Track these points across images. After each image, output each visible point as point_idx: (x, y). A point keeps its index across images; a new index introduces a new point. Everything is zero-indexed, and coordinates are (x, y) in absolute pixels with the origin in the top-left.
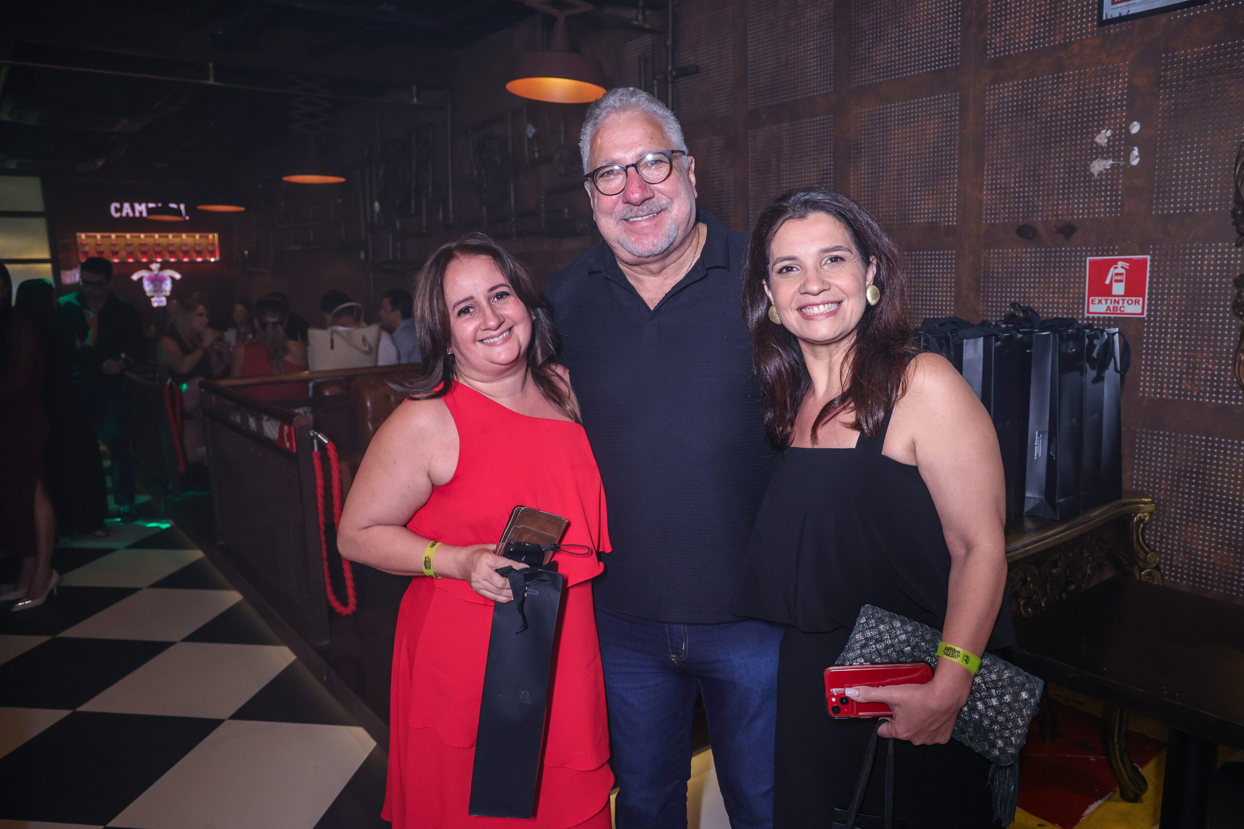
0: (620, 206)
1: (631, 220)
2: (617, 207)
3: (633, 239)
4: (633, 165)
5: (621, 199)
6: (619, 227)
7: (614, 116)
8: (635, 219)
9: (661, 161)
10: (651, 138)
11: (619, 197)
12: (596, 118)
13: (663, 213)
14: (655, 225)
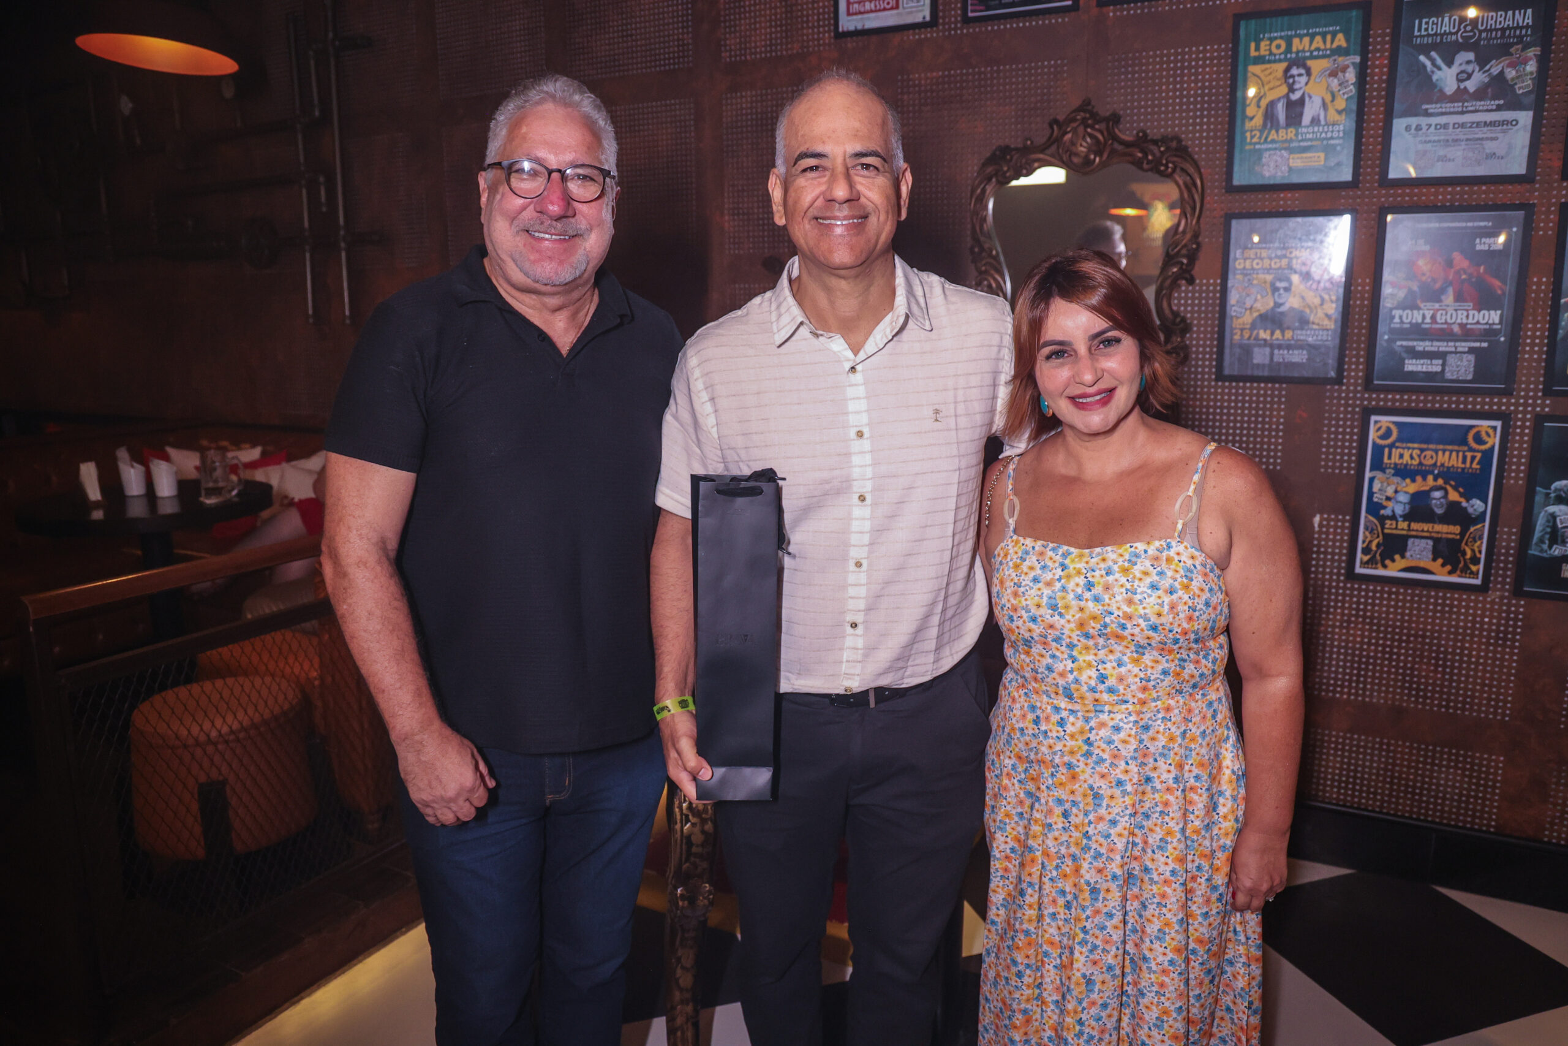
0: (529, 213)
1: (537, 234)
2: (524, 213)
3: (532, 258)
4: (559, 171)
5: (532, 207)
6: (518, 239)
7: (549, 106)
8: (542, 235)
9: (592, 179)
10: (589, 148)
11: (530, 203)
12: (526, 101)
13: (577, 239)
14: (565, 250)
